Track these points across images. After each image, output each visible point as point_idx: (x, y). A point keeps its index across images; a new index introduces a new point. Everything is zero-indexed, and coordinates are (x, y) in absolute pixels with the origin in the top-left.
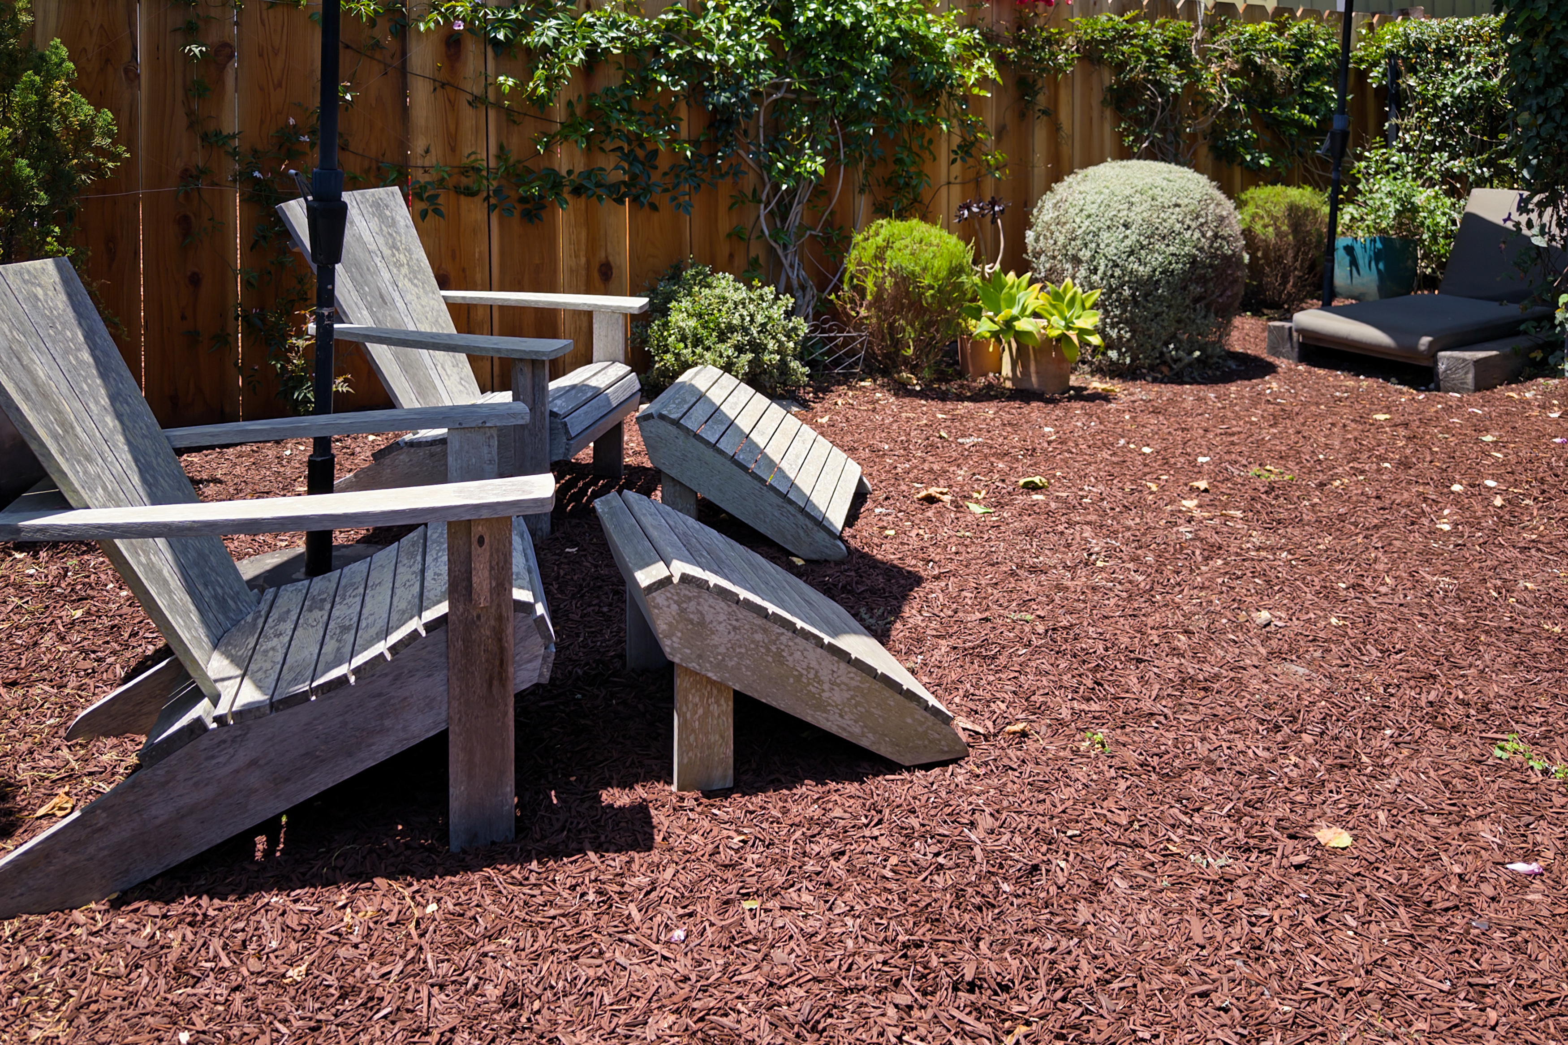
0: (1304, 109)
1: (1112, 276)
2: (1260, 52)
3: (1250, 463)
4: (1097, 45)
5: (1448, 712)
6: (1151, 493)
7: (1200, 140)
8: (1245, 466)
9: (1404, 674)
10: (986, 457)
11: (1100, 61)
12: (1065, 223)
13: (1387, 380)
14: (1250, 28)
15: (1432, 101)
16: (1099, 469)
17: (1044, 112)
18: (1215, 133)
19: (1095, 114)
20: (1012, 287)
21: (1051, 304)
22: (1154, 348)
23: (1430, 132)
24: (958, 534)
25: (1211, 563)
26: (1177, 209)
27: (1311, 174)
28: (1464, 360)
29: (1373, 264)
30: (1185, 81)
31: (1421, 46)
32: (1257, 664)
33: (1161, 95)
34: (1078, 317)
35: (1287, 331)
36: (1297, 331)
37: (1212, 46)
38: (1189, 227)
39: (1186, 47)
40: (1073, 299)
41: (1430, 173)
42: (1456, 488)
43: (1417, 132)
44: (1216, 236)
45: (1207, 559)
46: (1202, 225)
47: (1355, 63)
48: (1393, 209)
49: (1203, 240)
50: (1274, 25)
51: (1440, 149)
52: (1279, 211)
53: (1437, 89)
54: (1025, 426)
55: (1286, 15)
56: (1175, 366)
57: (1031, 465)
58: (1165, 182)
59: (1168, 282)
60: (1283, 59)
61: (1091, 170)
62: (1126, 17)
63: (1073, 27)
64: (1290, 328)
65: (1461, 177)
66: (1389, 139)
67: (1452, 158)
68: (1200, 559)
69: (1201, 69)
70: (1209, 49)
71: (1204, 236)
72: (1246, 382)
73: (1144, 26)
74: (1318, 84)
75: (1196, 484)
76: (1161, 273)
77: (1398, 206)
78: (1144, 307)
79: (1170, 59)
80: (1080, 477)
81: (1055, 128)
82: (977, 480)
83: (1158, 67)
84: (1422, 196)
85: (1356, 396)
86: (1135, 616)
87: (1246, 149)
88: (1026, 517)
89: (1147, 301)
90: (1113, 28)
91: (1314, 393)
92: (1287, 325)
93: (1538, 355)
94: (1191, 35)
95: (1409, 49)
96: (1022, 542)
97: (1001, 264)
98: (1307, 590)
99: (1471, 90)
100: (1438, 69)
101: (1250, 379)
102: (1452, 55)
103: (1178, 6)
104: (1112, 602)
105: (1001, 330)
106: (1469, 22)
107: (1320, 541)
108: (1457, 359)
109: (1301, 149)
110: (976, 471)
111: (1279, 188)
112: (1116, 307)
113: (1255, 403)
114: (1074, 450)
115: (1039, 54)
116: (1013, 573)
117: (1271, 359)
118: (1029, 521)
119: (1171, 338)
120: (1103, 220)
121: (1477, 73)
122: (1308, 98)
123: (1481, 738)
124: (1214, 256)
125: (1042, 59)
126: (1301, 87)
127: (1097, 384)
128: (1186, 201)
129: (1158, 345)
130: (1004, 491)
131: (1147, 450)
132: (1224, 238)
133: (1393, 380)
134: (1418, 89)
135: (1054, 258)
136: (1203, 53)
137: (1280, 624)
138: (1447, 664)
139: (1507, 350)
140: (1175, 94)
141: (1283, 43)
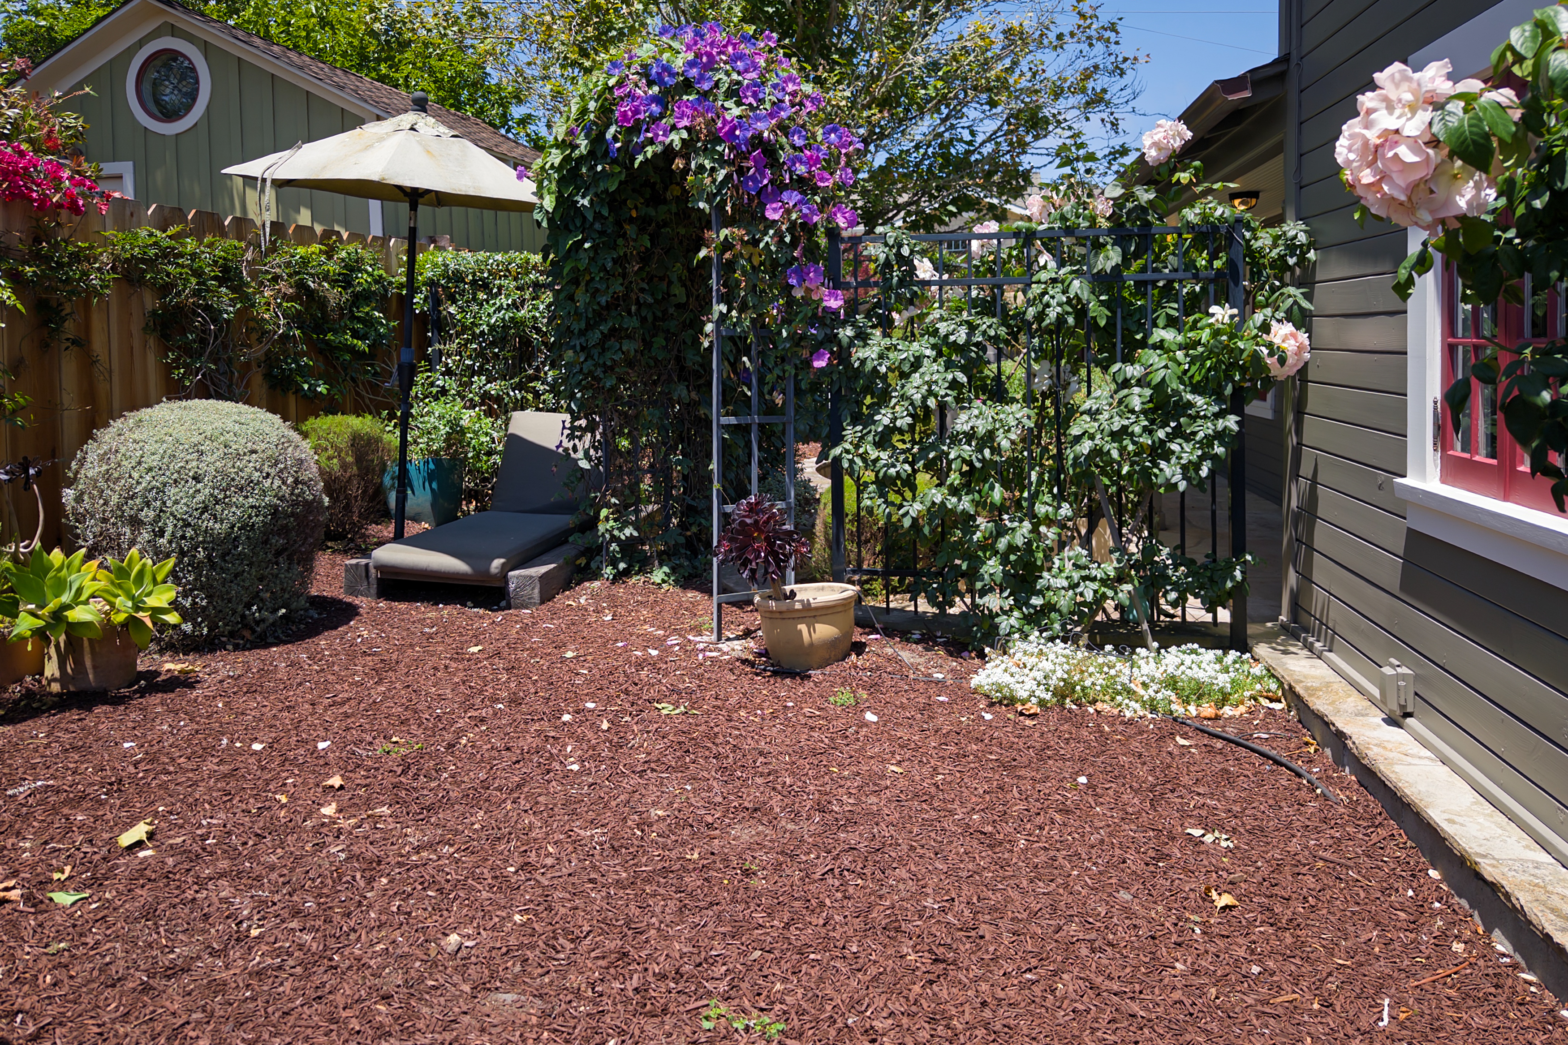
0: (355, 335)
1: (183, 537)
2: (312, 275)
3: (374, 738)
4: (137, 264)
5: (653, 994)
6: (283, 806)
7: (255, 369)
8: (371, 743)
9: (601, 963)
10: (55, 810)
11: (141, 282)
12: (118, 479)
13: (464, 605)
14: (301, 250)
15: (470, 329)
16: (210, 789)
17: (74, 342)
18: (270, 361)
19: (136, 343)
20: (60, 569)
21: (113, 583)
22: (234, 612)
23: (470, 357)
24: (50, 950)
25: (375, 885)
26: (254, 456)
27: (362, 398)
28: (531, 577)
29: (427, 484)
30: (238, 306)
31: (458, 277)
32: (465, 1009)
33: (214, 321)
34: (149, 594)
35: (363, 569)
36: (377, 568)
37: (264, 268)
38: (268, 475)
39: (237, 268)
40: (141, 573)
41: (471, 395)
42: (566, 718)
43: (458, 358)
44: (296, 481)
45: (370, 881)
46: (281, 471)
47: (398, 288)
48: (444, 430)
49: (284, 488)
50: (323, 248)
51: (479, 373)
52: (343, 442)
53: (475, 317)
54: (94, 748)
55: (334, 238)
56: (258, 629)
57: (122, 806)
58: (237, 427)
59: (248, 538)
60: (334, 283)
61: (145, 413)
62: (169, 233)
63: (106, 242)
64: (367, 565)
65: (498, 399)
66: (433, 363)
67: (489, 382)
68: (362, 884)
69: (255, 294)
70: (261, 271)
71: (284, 483)
72: (334, 633)
73: (191, 245)
74: (367, 309)
75: (330, 782)
76: (240, 529)
77: (447, 429)
78: (221, 568)
79: (221, 281)
80: (190, 806)
81: (88, 362)
82: (55, 850)
83: (208, 290)
84: (467, 418)
85: (445, 629)
86: (320, 998)
87: (303, 377)
88: (139, 892)
89: (225, 561)
90: (156, 244)
91: (405, 634)
92: (364, 561)
93: (582, 561)
94: (243, 256)
95: (449, 279)
96: (143, 932)
97: (41, 539)
98: (480, 887)
99: (503, 319)
100: (474, 299)
101: (336, 628)
102: (485, 286)
103: (226, 223)
104: (288, 985)
105: (48, 625)
106: (499, 257)
107: (473, 819)
108: (525, 577)
109: (354, 375)
110: (46, 837)
111: (339, 417)
112: (189, 571)
113: (352, 657)
114: (172, 769)
115: (67, 273)
116: (146, 988)
117: (349, 599)
118: (144, 894)
119: (253, 598)
120: (168, 473)
121: (508, 305)
122: (358, 322)
123: (688, 1012)
124: (295, 504)
125: (68, 280)
126: (351, 311)
127: (171, 666)
128: (263, 446)
129: (240, 608)
130: (96, 857)
131: (257, 747)
132: (304, 483)
133: (469, 603)
134: (458, 317)
135: (105, 520)
136: (254, 275)
137: (470, 944)
138: (630, 933)
139: (561, 561)
140: (228, 321)
141: (333, 267)
